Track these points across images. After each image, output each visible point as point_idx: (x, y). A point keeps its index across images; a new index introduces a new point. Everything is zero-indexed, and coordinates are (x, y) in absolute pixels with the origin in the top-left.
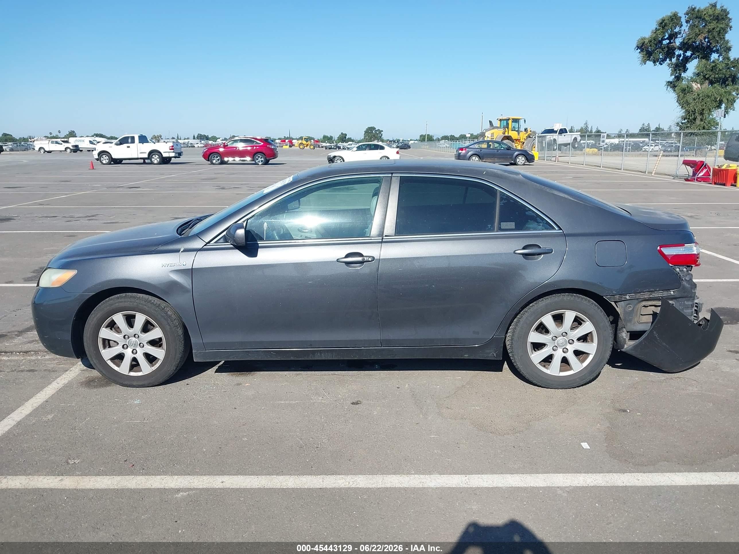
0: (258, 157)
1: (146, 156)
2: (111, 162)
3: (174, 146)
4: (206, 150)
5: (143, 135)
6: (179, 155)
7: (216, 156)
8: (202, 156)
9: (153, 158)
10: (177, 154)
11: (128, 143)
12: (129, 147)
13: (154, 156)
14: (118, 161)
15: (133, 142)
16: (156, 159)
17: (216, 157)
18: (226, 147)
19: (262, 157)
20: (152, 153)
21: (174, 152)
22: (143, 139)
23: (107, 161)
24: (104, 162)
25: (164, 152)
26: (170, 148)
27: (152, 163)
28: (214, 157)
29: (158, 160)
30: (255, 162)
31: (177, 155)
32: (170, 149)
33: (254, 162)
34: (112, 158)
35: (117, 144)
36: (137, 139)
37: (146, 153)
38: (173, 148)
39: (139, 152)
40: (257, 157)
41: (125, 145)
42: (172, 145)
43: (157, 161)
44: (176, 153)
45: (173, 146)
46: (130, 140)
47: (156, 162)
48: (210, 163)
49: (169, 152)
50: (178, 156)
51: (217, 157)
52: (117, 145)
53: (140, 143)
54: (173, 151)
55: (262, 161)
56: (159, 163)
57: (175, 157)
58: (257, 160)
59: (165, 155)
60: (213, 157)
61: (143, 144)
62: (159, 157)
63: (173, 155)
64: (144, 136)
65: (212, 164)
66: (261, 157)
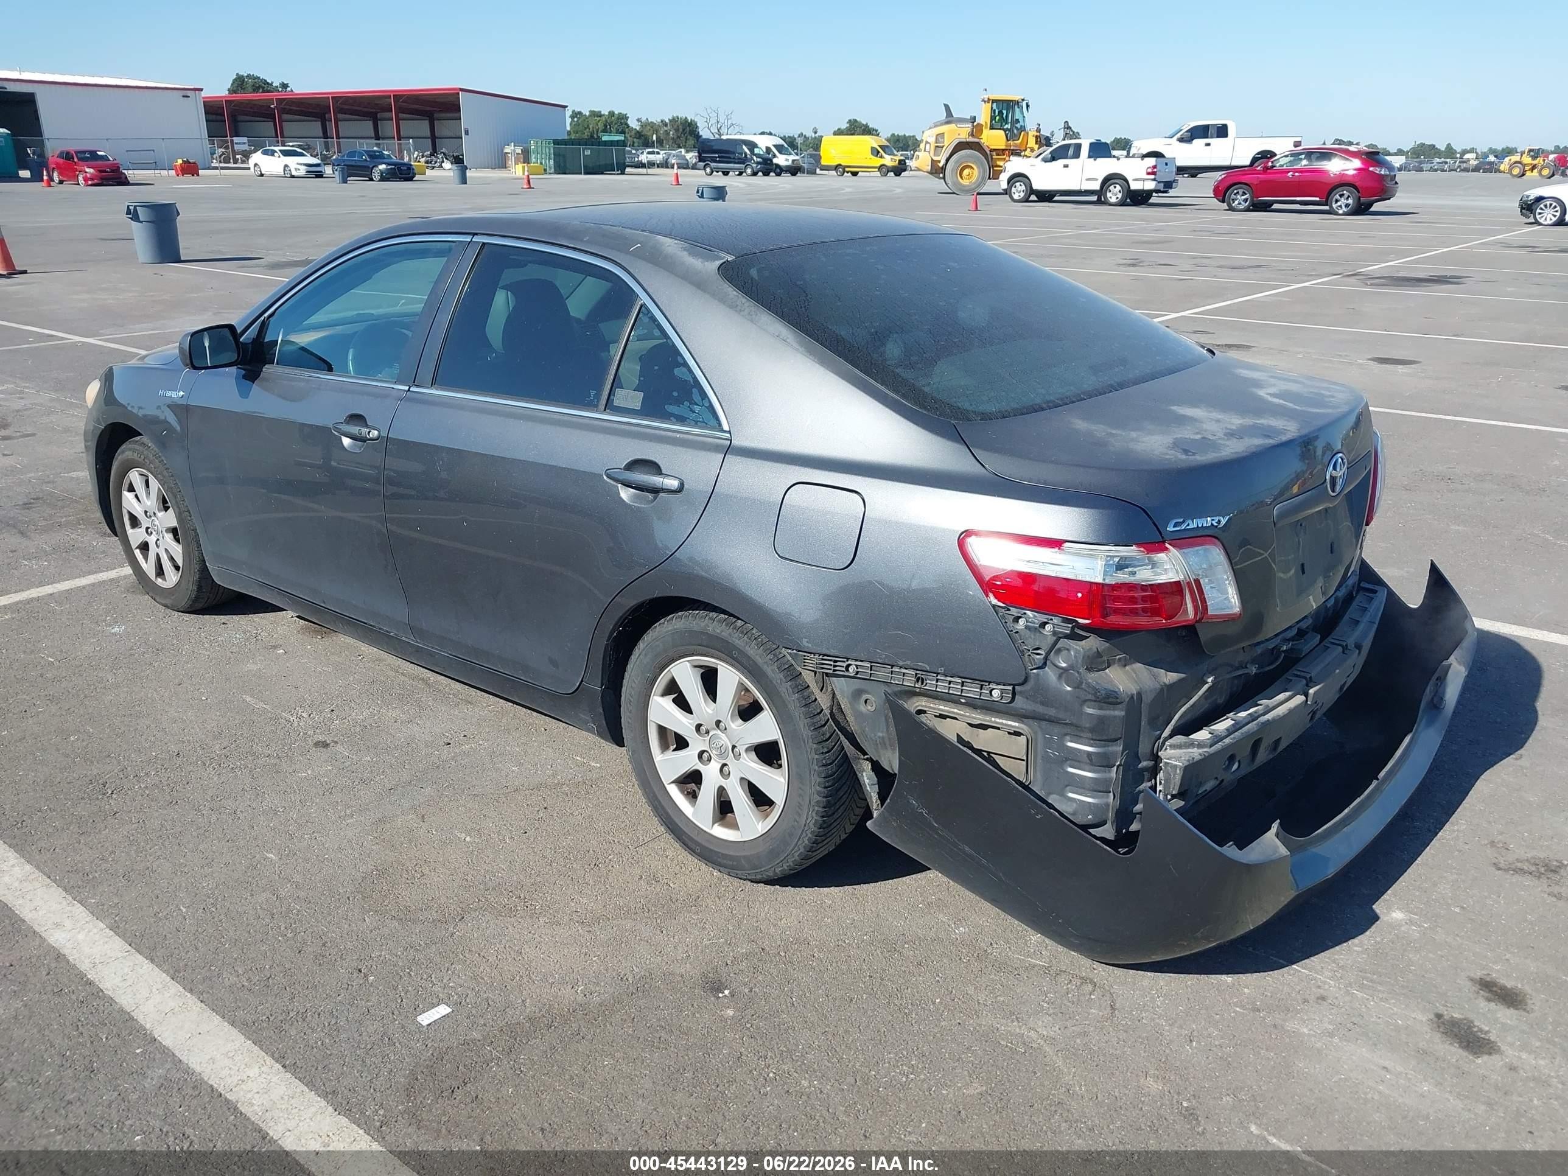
0: (1341, 196)
1: (1096, 186)
2: (1029, 196)
3: (1158, 167)
4: (1223, 176)
5: (1103, 141)
6: (1168, 185)
7: (1241, 191)
8: (1212, 191)
9: (1110, 191)
10: (1162, 185)
11: (1066, 157)
12: (1066, 166)
13: (1112, 188)
14: (1046, 197)
15: (1077, 155)
16: (1115, 194)
17: (1241, 193)
18: (1269, 171)
19: (1349, 196)
20: (1109, 180)
21: (1154, 180)
22: (1099, 150)
23: (1022, 194)
24: (1016, 197)
25: (1134, 180)
26: (1150, 170)
27: (1106, 203)
28: (1238, 193)
29: (1120, 196)
30: (1331, 207)
31: (1161, 187)
32: (1148, 174)
33: (1327, 208)
34: (1031, 187)
35: (1045, 160)
36: (1085, 151)
37: (1097, 180)
38: (1155, 170)
39: (1084, 179)
40: (1337, 196)
41: (1061, 162)
42: (1154, 164)
43: (1117, 198)
44: (1159, 182)
45: (1155, 167)
46: (1071, 152)
47: (1113, 200)
48: (1227, 208)
49: (1144, 180)
50: (1162, 190)
51: (1245, 193)
52: (1046, 162)
53: (1090, 157)
54: (1152, 177)
55: (1347, 205)
56: (1122, 203)
57: (1157, 191)
58: (1336, 203)
59: (1135, 186)
60: (1235, 194)
61: (1095, 160)
62: (1122, 191)
63: (1150, 185)
64: (1103, 143)
65: (1231, 209)
66: (1346, 196)
